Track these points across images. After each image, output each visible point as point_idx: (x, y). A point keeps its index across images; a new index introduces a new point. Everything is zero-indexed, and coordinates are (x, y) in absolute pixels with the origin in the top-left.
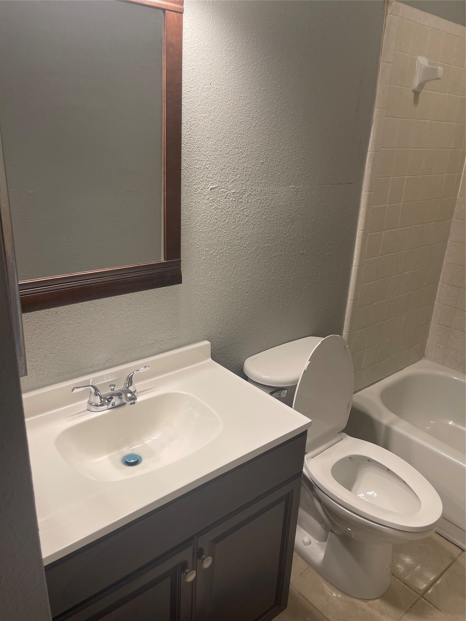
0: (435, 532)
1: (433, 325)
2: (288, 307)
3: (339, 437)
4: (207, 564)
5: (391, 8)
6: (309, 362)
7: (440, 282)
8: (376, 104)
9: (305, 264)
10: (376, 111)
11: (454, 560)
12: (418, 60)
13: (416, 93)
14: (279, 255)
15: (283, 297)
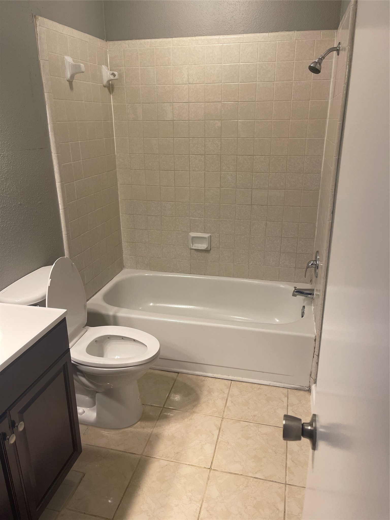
0: (160, 358)
1: (124, 244)
2: (20, 247)
3: (85, 330)
4: (21, 428)
5: (38, 21)
6: (51, 279)
7: (120, 214)
8: (45, 90)
9: (24, 212)
10: (46, 95)
11: (175, 380)
12: (65, 58)
13: (70, 82)
14: (2, 207)
15: (14, 240)
